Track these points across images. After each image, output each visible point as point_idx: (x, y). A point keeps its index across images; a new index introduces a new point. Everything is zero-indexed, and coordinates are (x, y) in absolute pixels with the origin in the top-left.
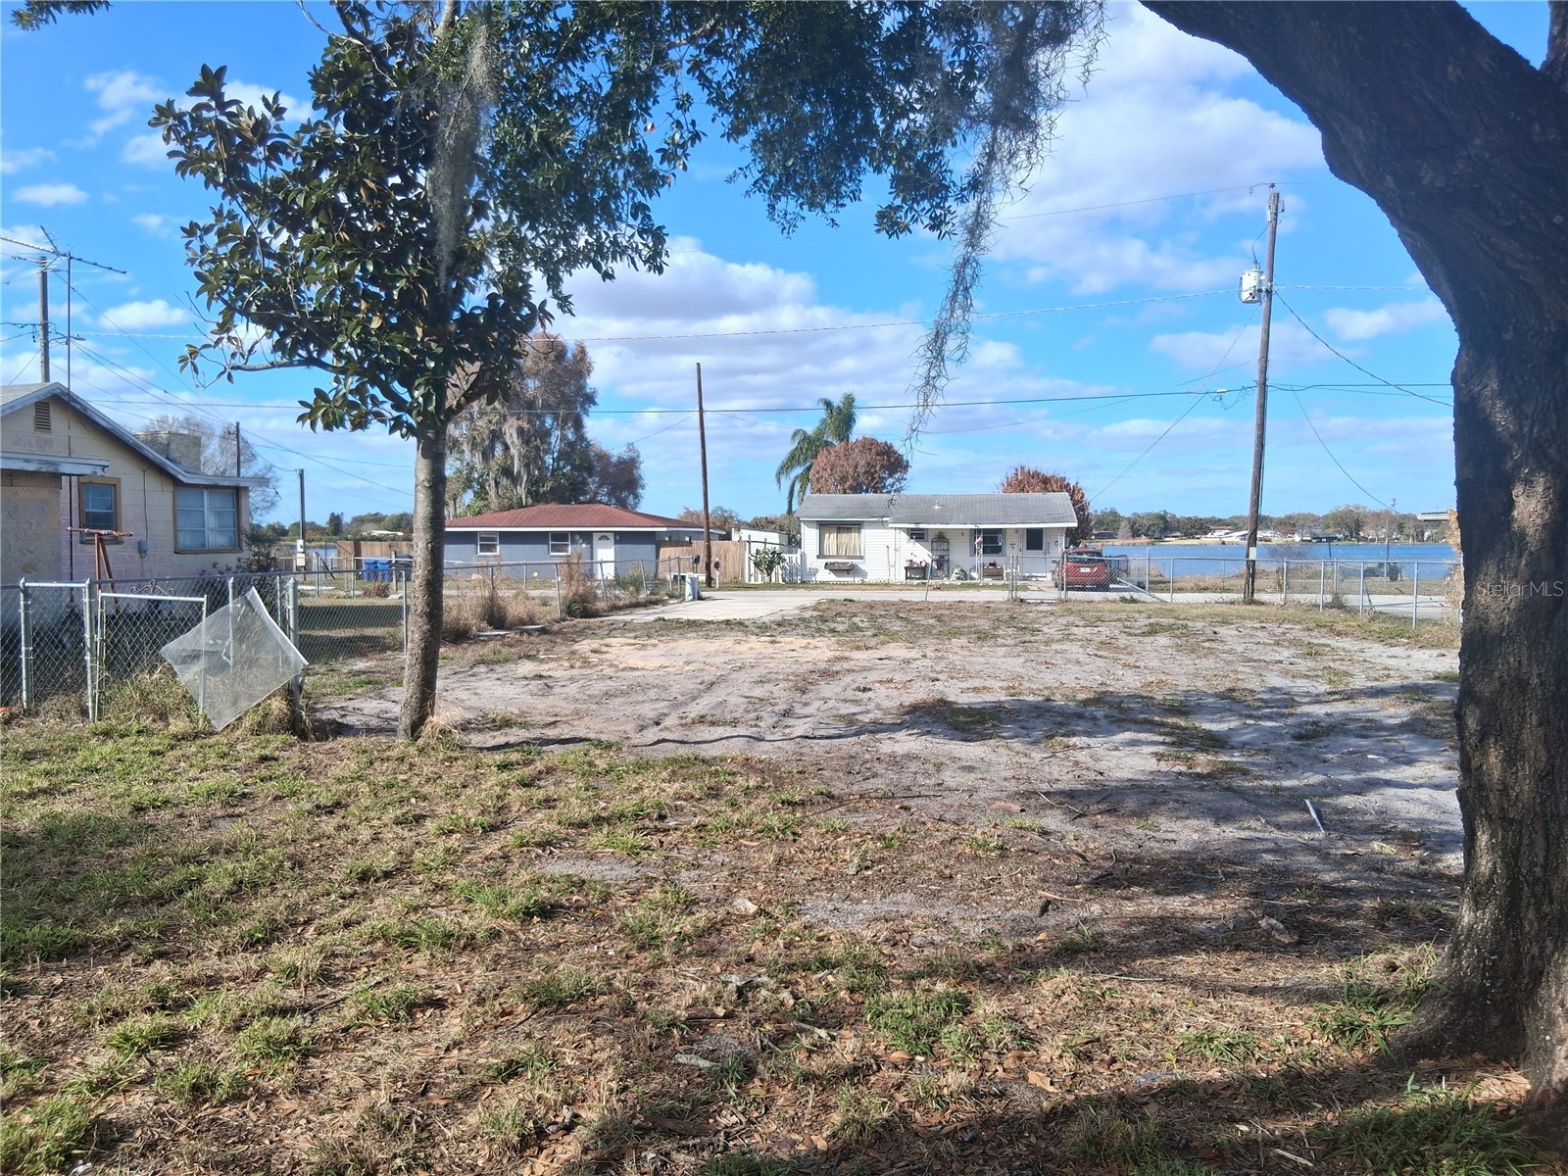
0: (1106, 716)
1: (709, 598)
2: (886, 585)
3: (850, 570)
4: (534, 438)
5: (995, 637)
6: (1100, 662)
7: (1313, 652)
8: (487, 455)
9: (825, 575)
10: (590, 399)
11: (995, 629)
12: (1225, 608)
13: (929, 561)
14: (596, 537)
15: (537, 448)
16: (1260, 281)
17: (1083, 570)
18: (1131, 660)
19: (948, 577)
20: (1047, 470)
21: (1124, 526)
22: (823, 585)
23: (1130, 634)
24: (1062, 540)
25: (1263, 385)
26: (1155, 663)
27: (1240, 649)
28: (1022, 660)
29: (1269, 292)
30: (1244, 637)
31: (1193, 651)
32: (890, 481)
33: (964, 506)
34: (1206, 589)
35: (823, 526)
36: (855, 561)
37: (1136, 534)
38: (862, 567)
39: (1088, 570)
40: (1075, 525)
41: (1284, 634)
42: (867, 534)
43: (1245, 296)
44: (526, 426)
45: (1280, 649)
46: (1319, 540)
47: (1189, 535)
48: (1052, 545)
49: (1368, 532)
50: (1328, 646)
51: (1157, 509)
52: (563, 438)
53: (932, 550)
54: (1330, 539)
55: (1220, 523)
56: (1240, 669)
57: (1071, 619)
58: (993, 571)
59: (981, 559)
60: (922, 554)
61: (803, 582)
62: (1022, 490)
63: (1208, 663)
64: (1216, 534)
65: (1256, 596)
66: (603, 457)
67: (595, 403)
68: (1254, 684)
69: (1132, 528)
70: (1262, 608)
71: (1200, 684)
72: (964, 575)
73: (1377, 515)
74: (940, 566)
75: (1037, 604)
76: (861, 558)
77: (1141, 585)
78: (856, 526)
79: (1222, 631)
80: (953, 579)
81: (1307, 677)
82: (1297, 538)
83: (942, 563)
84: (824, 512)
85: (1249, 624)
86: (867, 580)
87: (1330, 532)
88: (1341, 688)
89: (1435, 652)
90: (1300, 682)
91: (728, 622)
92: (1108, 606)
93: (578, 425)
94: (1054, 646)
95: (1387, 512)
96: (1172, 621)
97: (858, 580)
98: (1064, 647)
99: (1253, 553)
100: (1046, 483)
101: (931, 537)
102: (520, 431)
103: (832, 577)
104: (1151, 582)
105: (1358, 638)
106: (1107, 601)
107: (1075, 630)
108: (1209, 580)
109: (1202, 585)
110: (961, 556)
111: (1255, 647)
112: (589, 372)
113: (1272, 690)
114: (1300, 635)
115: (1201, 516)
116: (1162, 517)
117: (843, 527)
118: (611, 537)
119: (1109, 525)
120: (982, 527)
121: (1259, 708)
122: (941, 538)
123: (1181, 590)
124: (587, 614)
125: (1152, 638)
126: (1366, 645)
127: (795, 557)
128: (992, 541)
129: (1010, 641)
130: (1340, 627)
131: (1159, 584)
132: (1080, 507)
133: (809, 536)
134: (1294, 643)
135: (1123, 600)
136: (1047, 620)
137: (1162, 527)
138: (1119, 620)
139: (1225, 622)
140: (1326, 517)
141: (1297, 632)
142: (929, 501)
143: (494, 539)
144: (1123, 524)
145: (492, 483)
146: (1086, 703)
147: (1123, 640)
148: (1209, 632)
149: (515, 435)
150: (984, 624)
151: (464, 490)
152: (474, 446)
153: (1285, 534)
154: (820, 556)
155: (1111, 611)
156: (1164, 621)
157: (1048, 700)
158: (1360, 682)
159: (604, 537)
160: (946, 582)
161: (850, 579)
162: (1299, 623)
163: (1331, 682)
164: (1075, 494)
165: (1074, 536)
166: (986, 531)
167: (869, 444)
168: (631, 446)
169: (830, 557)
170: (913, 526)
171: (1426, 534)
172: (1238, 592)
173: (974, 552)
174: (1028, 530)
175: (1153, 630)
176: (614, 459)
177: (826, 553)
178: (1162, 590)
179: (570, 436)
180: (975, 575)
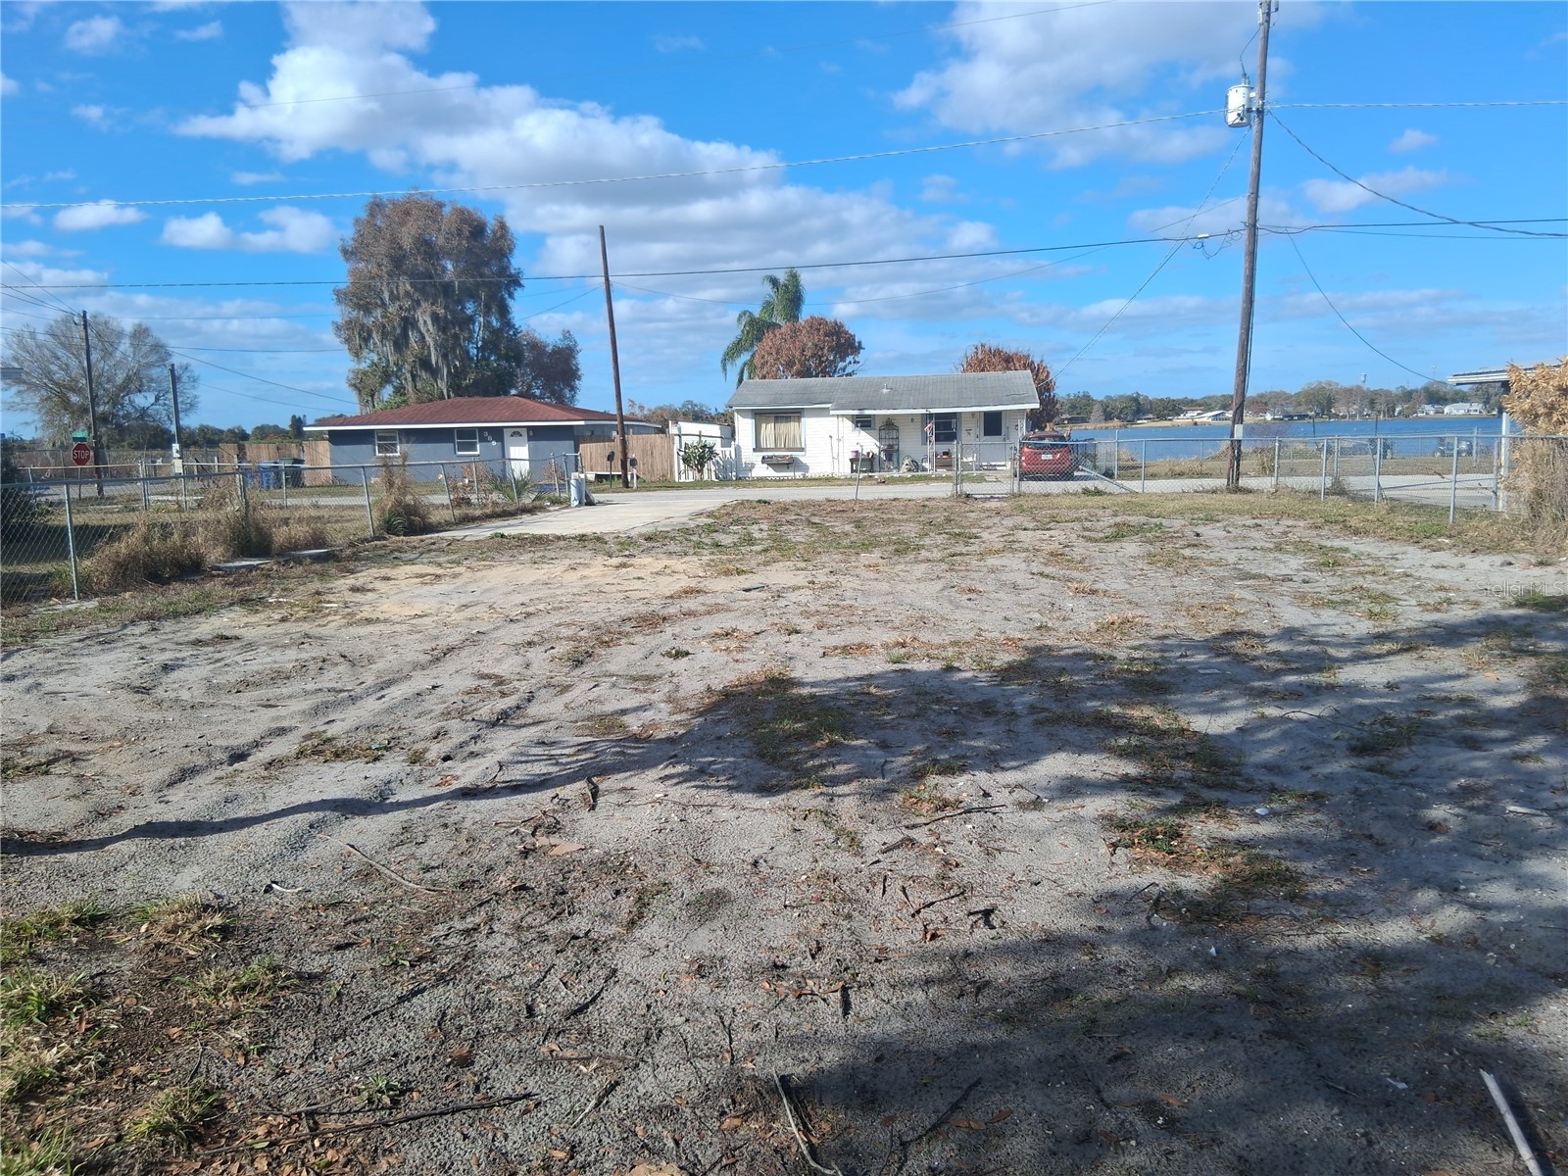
0: (1032, 709)
1: (600, 503)
2: (829, 480)
3: (791, 464)
4: (452, 326)
5: (918, 548)
6: (1045, 586)
7: (1331, 562)
8: (400, 344)
9: (761, 471)
10: (515, 282)
11: (921, 537)
12: (1206, 499)
13: (876, 451)
14: (507, 434)
15: (456, 337)
16: (1250, 100)
17: (1044, 457)
18: (1088, 583)
19: (898, 468)
20: (1010, 347)
21: (1096, 409)
22: (762, 481)
23: (1090, 539)
24: (1023, 424)
25: (1253, 227)
26: (1119, 585)
27: (1232, 558)
28: (939, 585)
29: (1260, 112)
30: (1235, 539)
31: (1169, 564)
32: (841, 365)
33: (916, 390)
34: (1181, 475)
35: (760, 416)
36: (794, 454)
37: (1108, 417)
38: (803, 460)
39: (1050, 457)
40: (1037, 406)
41: (1285, 533)
42: (808, 422)
43: (1232, 118)
44: (441, 311)
45: (1284, 557)
46: (1291, 417)
47: (1161, 417)
48: (1012, 430)
49: (1341, 410)
50: (1346, 550)
51: (1130, 392)
52: (487, 325)
53: (880, 439)
54: (1302, 417)
55: (1192, 404)
56: (1238, 593)
57: (1019, 519)
58: (945, 461)
59: (933, 448)
60: (869, 444)
61: (739, 479)
62: (983, 370)
63: (1191, 584)
64: (1189, 415)
65: (1241, 483)
66: (536, 346)
67: (520, 285)
68: (1259, 623)
69: (1105, 411)
70: (1250, 497)
71: (1182, 624)
72: (916, 466)
73: (1349, 392)
74: (889, 457)
75: (986, 500)
76: (802, 450)
77: (1109, 474)
78: (795, 415)
79: (1208, 531)
80: (903, 472)
81: (1332, 604)
82: (1269, 417)
83: (891, 453)
84: (759, 400)
85: (1239, 520)
86: (808, 475)
87: (1301, 410)
88: (1389, 625)
89: (1498, 559)
90: (1327, 615)
91: (582, 538)
92: (1067, 501)
93: (504, 311)
94: (991, 561)
95: (1359, 388)
96: (1143, 519)
97: (799, 475)
98: (1004, 561)
99: (1239, 432)
100: (1008, 361)
101: (878, 424)
102: (435, 318)
103: (770, 473)
104: (1120, 468)
105: (1382, 539)
106: (1067, 493)
107: (1021, 535)
108: (1185, 463)
109: (1177, 469)
110: (911, 444)
111: (1251, 555)
112: (511, 250)
113: (1289, 633)
114: (1309, 535)
115: (1173, 397)
116: (1135, 400)
117: (782, 416)
118: (524, 432)
119: (1081, 409)
120: (933, 411)
121: (1277, 673)
122: (890, 424)
123: (1154, 476)
124: (412, 530)
125: (1117, 545)
126: (1396, 548)
127: (730, 451)
128: (945, 428)
129: (936, 554)
130: (1354, 522)
131: (1130, 470)
132: (1044, 388)
133: (745, 426)
134: (1302, 547)
135: (1086, 492)
136: (988, 522)
137: (1135, 409)
138: (1078, 519)
139: (1210, 519)
140: (1298, 395)
141: (1301, 530)
142: (877, 385)
143: (394, 439)
144: (1095, 407)
145: (409, 376)
146: (1008, 673)
147: (1080, 549)
148: (1189, 532)
149: (429, 322)
150: (910, 530)
151: (382, 386)
152: (384, 335)
153: (1256, 413)
154: (757, 448)
155: (1069, 508)
156: (1134, 520)
157: (949, 669)
158: (1411, 616)
159: (516, 433)
160: (895, 474)
161: (790, 474)
162: (1301, 517)
163: (1371, 615)
164: (1037, 371)
165: (1036, 420)
166: (938, 415)
167: (817, 324)
168: (567, 335)
169: (767, 449)
170: (856, 412)
171: (1398, 409)
172: (1219, 477)
173: (925, 440)
174: (987, 414)
175: (1119, 534)
176: (549, 349)
177: (763, 445)
178: (1133, 478)
179: (495, 323)
180: (927, 465)
